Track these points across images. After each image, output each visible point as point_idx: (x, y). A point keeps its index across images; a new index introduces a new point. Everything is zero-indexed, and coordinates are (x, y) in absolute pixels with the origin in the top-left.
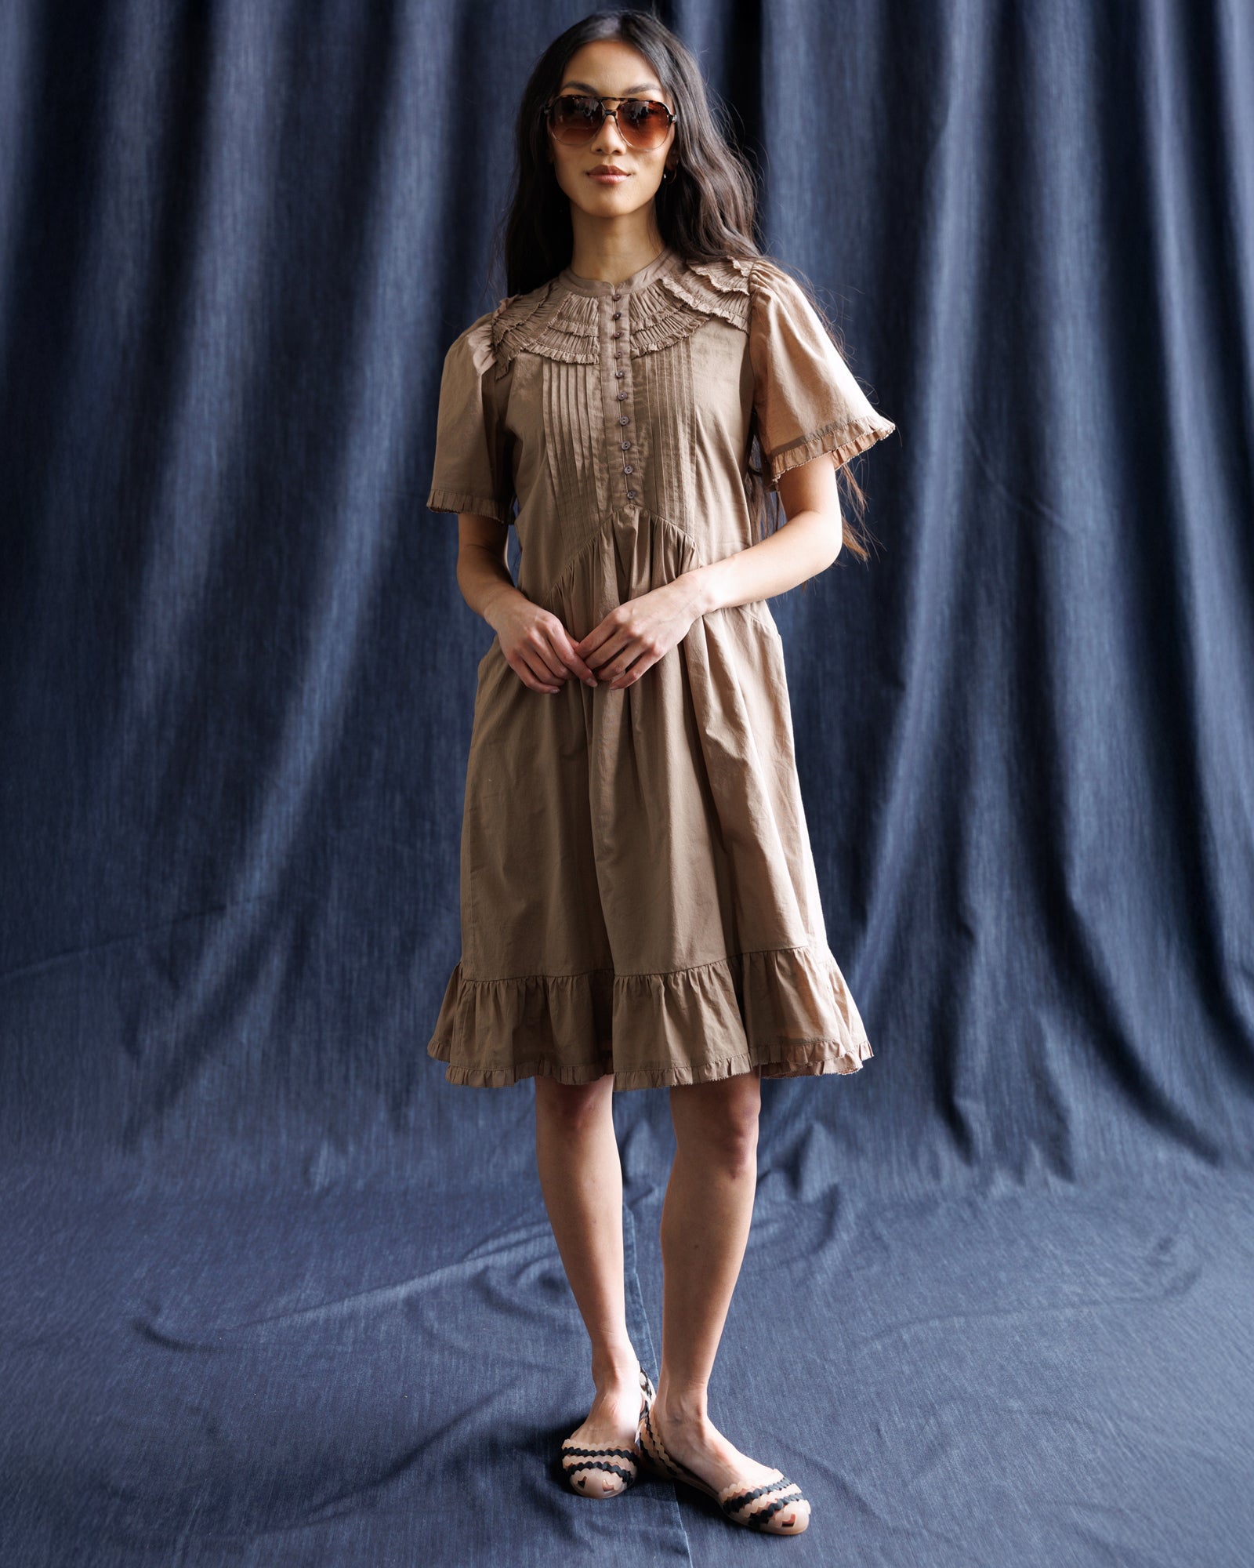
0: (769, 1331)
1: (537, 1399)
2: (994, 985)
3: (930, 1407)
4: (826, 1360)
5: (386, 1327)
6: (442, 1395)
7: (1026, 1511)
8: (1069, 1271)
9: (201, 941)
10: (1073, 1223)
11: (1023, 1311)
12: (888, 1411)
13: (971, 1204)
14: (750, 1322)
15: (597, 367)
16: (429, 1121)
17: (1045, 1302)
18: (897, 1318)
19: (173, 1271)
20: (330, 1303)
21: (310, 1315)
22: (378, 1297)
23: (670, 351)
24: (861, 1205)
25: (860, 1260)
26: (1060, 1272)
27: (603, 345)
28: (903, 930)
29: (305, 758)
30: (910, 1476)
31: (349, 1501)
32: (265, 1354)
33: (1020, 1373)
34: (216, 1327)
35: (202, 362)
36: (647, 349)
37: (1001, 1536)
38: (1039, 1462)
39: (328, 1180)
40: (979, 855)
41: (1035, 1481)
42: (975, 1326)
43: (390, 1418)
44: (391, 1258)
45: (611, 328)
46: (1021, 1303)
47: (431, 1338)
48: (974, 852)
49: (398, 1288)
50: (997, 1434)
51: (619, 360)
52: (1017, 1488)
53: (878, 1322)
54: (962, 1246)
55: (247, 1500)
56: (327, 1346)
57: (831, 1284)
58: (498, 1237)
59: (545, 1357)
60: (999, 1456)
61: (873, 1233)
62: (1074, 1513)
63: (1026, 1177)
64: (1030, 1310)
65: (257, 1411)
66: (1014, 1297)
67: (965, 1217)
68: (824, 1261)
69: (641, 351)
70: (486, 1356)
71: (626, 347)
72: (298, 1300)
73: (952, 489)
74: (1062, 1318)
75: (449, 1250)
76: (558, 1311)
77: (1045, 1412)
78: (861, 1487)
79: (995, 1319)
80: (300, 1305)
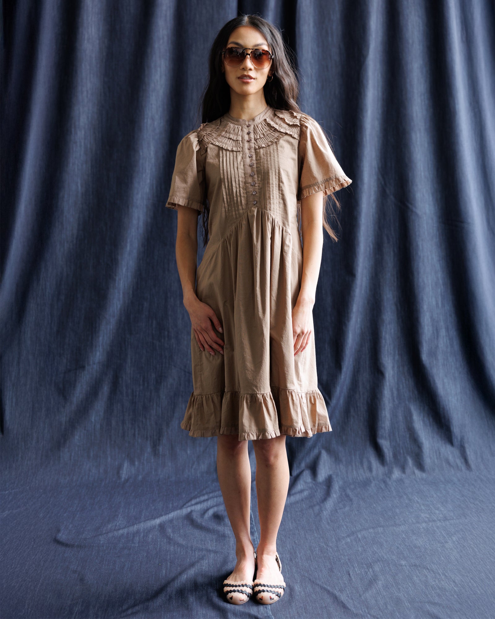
0: (305, 535)
1: (213, 564)
2: (392, 394)
3: (369, 564)
4: (328, 546)
5: (152, 536)
6: (174, 563)
7: (409, 606)
8: (424, 508)
9: (75, 381)
10: (425, 489)
11: (406, 525)
12: (353, 566)
13: (385, 482)
14: (297, 531)
15: (242, 153)
16: (168, 451)
17: (414, 521)
18: (356, 528)
19: (65, 515)
20: (129, 526)
21: (121, 532)
22: (148, 523)
23: (270, 147)
24: (341, 483)
25: (341, 505)
26: (420, 509)
27: (243, 144)
28: (356, 372)
29: (117, 307)
30: (362, 592)
31: (138, 607)
32: (103, 548)
33: (405, 550)
34: (83, 537)
35: (74, 149)
36: (261, 146)
37: (399, 616)
38: (413, 586)
39: (127, 476)
40: (386, 342)
41: (412, 594)
42: (387, 531)
43: (154, 573)
44: (153, 508)
45: (246, 137)
46: (405, 521)
47: (170, 540)
48: (384, 341)
49: (156, 520)
50: (396, 575)
51: (250, 150)
52: (405, 596)
53: (348, 530)
54: (381, 498)
55: (97, 608)
56: (128, 544)
57: (330, 516)
58: (196, 498)
59: (216, 547)
60: (397, 584)
61: (346, 494)
62: (428, 606)
63: (406, 471)
64: (409, 524)
65: (100, 571)
66: (402, 519)
67: (382, 487)
68: (326, 506)
69: (259, 147)
70: (192, 547)
71: (253, 145)
72: (116, 526)
73: (373, 198)
74: (421, 527)
75: (176, 504)
76: (221, 528)
77: (415, 565)
78: (343, 597)
79: (395, 528)
80: (116, 527)
